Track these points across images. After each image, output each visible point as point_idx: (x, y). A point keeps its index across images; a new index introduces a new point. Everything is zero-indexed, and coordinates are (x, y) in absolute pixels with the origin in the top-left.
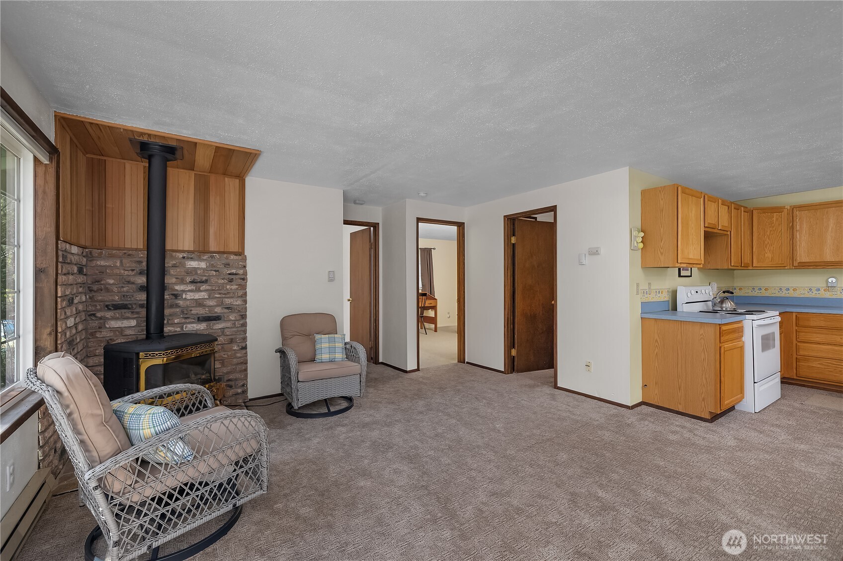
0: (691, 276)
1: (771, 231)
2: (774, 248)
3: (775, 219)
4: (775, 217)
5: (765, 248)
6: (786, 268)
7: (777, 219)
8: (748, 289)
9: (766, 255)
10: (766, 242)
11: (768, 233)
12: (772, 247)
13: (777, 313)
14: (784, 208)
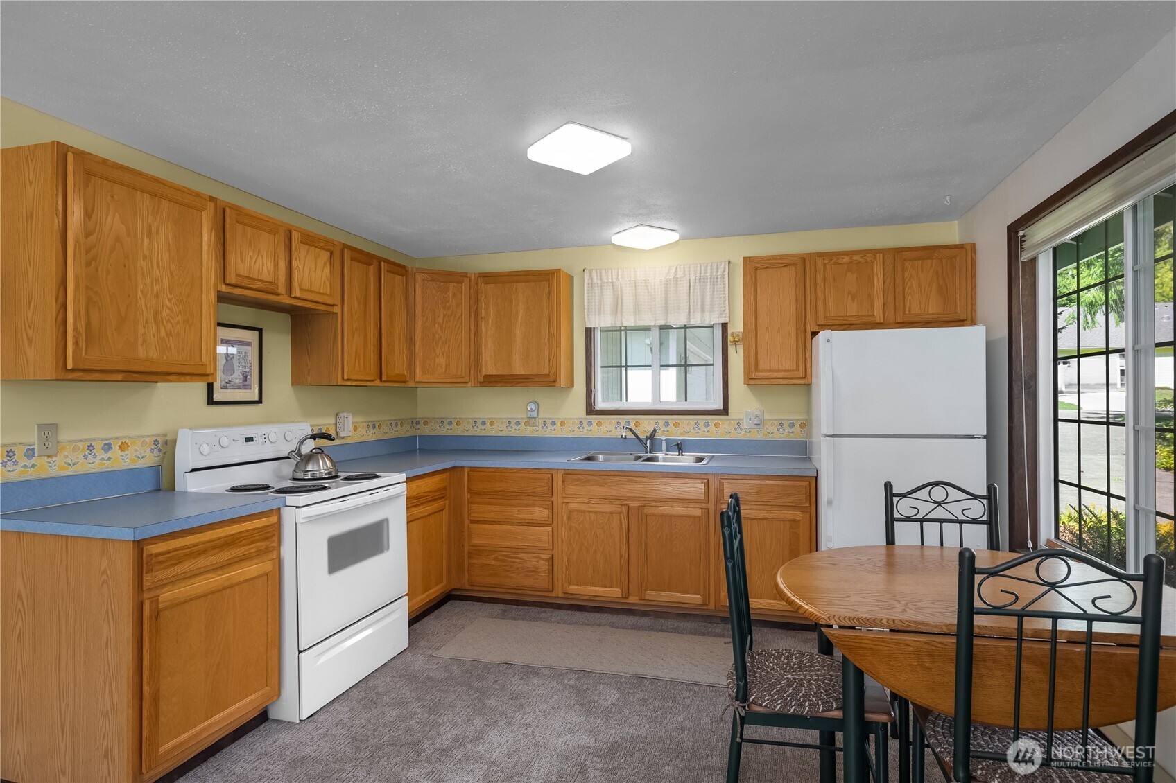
0: (260, 401)
1: (444, 316)
2: (449, 347)
3: (450, 294)
4: (451, 290)
5: (436, 348)
6: (469, 385)
7: (454, 295)
8: (435, 422)
9: (437, 360)
10: (437, 336)
11: (441, 320)
12: (447, 346)
13: (402, 477)
14: (465, 275)
